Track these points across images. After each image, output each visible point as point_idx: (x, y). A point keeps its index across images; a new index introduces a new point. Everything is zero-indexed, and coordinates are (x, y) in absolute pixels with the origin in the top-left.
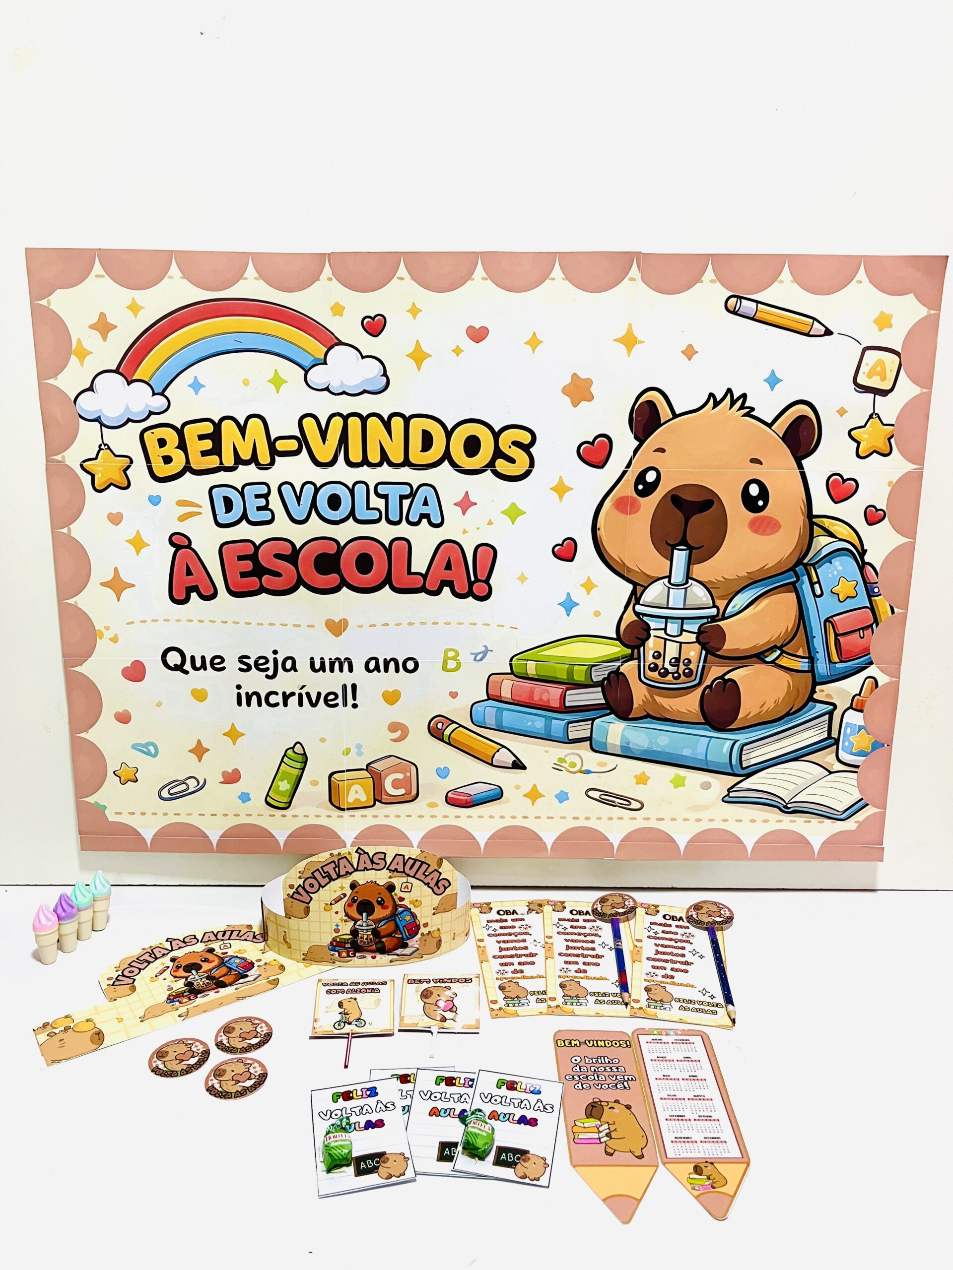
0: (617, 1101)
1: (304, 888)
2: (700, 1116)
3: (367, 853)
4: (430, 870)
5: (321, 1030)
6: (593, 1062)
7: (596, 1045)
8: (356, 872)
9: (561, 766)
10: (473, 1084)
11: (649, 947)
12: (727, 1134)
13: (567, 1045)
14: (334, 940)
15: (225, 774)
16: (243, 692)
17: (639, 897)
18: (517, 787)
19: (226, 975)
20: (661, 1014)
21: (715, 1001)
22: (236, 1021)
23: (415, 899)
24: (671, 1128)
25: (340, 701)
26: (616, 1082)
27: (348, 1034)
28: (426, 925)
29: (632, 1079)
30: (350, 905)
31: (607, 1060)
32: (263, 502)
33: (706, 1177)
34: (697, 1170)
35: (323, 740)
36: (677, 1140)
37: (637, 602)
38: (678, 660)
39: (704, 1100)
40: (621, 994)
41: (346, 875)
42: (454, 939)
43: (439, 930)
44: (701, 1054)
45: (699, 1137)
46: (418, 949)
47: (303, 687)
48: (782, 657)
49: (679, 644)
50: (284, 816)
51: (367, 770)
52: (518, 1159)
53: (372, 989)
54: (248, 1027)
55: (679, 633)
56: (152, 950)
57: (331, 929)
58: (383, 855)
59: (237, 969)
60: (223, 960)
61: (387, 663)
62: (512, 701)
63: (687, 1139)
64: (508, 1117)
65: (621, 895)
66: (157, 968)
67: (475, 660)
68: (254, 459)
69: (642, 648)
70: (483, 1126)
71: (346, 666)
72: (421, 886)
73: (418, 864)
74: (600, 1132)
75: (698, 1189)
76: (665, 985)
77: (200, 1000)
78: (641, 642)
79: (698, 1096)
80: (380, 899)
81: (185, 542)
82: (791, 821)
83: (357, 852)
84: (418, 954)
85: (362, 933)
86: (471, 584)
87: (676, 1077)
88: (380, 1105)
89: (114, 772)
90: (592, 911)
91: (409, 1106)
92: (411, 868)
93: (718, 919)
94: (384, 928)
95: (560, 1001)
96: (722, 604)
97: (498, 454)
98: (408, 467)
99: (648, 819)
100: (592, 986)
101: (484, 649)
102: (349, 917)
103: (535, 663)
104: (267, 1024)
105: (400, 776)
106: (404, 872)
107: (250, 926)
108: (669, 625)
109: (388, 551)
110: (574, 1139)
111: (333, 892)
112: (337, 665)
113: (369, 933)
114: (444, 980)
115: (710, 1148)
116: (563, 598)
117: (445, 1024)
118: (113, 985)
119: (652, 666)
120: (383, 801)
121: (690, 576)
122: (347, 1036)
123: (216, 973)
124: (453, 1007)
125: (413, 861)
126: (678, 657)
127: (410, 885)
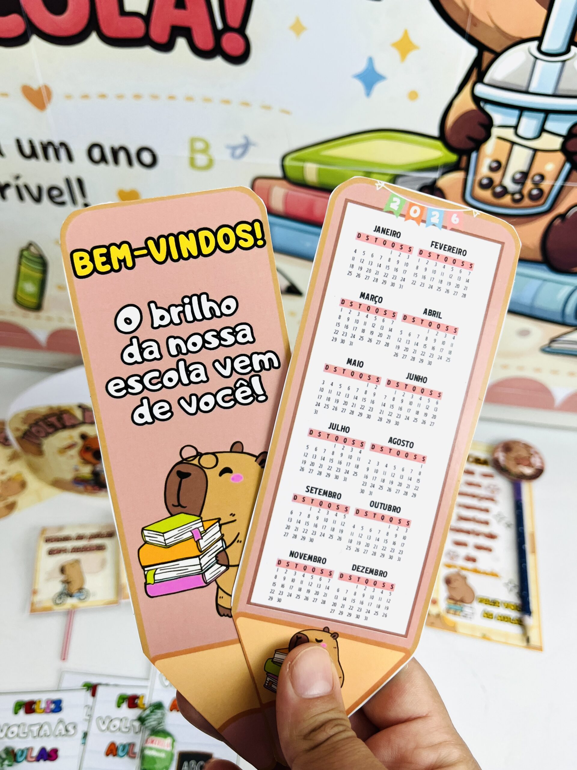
1: (32, 432)
8: (84, 425)
14: (76, 477)
18: (292, 315)
25: (66, 197)
30: (83, 451)
37: (480, 79)
38: (525, 175)
41: (73, 426)
47: (19, 177)
49: (531, 152)
50: (38, 317)
53: (98, 545)
55: (536, 135)
61: (115, 153)
62: (285, 215)
67: (232, 156)
69: (474, 155)
71: (63, 153)
78: (474, 145)
83: (79, 407)
86: (218, 35)
88: (60, 726)
101: (243, 140)
103: (318, 164)
108: (524, 120)
112: (51, 151)
116: (361, 67)
119: (485, 182)
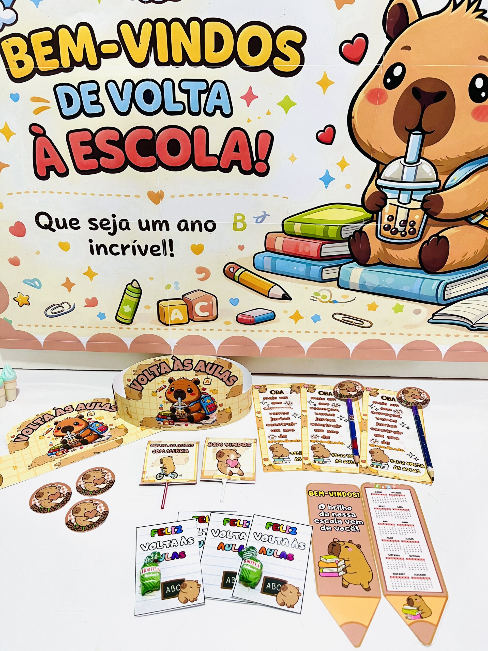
0: (350, 542)
1: (137, 381)
2: (410, 556)
3: (180, 360)
4: (223, 370)
5: (147, 479)
6: (333, 509)
7: (336, 495)
8: (172, 372)
9: (316, 298)
10: (249, 525)
11: (372, 421)
12: (431, 572)
13: (315, 495)
14: (159, 414)
15: (87, 300)
16: (94, 244)
17: (366, 383)
18: (285, 312)
19: (89, 435)
20: (381, 471)
21: (418, 462)
22: (91, 470)
23: (213, 389)
24: (390, 565)
25: (161, 251)
26: (349, 526)
27: (166, 483)
28: (221, 405)
29: (361, 523)
30: (169, 393)
31: (343, 508)
32: (94, 97)
33: (416, 608)
34: (410, 602)
35: (151, 279)
36: (394, 575)
37: (379, 177)
38: (405, 222)
39: (413, 542)
40: (353, 456)
41: (166, 373)
42: (240, 413)
43: (230, 408)
44: (409, 504)
45: (410, 574)
46: (216, 420)
47: (135, 241)
48: (484, 219)
49: (407, 210)
50: (129, 328)
51: (182, 299)
52: (279, 588)
53: (183, 450)
54: (99, 475)
55: (409, 202)
56: (43, 416)
57: (157, 407)
58: (191, 361)
59: (97, 431)
60: (88, 424)
61: (193, 224)
62: (283, 252)
63: (401, 576)
64: (272, 552)
65: (353, 382)
66: (44, 429)
67: (257, 222)
68: (85, 61)
69: (380, 213)
70: (255, 564)
71: (164, 226)
72: (217, 381)
73: (215, 367)
74: (338, 567)
75: (410, 618)
76: (384, 449)
77: (70, 454)
78: (379, 208)
79: (409, 539)
80: (189, 389)
81: (41, 132)
82: (475, 336)
83: (172, 358)
84: (216, 423)
85: (178, 410)
86: (254, 163)
87: (392, 523)
88: (184, 540)
89: (14, 299)
90: (334, 392)
91: (203, 541)
92: (210, 370)
93: (420, 401)
94: (193, 407)
95: (311, 460)
96: (443, 178)
97: (276, 53)
98: (204, 65)
99: (375, 333)
100: (333, 449)
101: (263, 214)
102: (169, 400)
103: (301, 224)
104: (112, 474)
105: (205, 304)
106: (205, 372)
107: (108, 400)
108: (401, 195)
109: (191, 137)
110: (320, 572)
111: (157, 385)
112: (158, 225)
113: (183, 410)
114: (233, 444)
115: (418, 584)
116: (323, 174)
117: (232, 477)
118: (14, 441)
119: (386, 226)
120: (194, 320)
121: (421, 156)
122: (165, 484)
123: (82, 434)
124: (237, 465)
125: (212, 365)
126: (406, 219)
127: (210, 380)
